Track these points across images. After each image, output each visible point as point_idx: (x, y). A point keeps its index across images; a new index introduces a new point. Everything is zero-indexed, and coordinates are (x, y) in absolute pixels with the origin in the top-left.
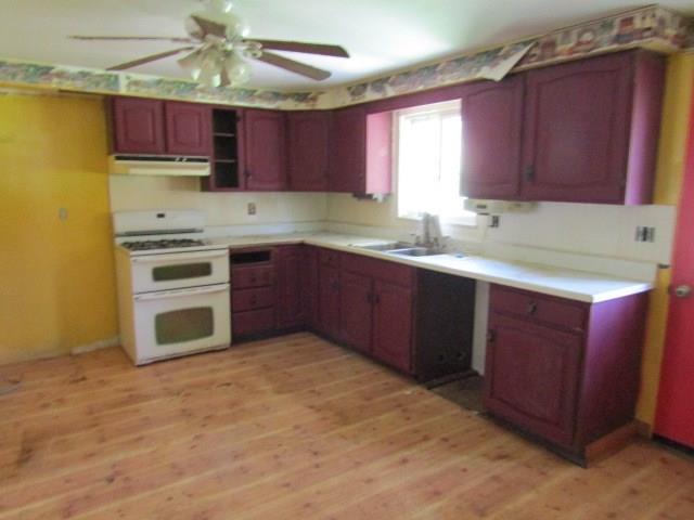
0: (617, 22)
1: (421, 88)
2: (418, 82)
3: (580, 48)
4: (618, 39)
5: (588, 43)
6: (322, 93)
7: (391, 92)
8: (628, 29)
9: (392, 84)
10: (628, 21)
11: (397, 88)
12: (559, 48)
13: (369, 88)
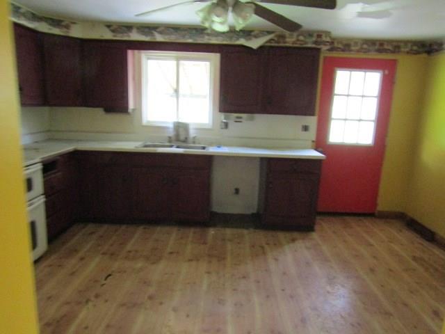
0: (315, 35)
1: (190, 41)
2: (187, 37)
3: (298, 42)
4: (315, 43)
5: (302, 41)
6: (74, 23)
7: (159, 38)
8: (319, 39)
9: (161, 33)
10: (319, 36)
11: (166, 37)
12: (288, 40)
13: (134, 30)
